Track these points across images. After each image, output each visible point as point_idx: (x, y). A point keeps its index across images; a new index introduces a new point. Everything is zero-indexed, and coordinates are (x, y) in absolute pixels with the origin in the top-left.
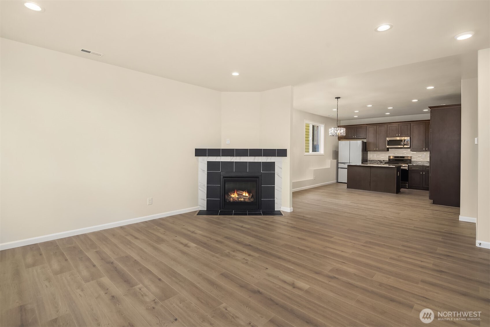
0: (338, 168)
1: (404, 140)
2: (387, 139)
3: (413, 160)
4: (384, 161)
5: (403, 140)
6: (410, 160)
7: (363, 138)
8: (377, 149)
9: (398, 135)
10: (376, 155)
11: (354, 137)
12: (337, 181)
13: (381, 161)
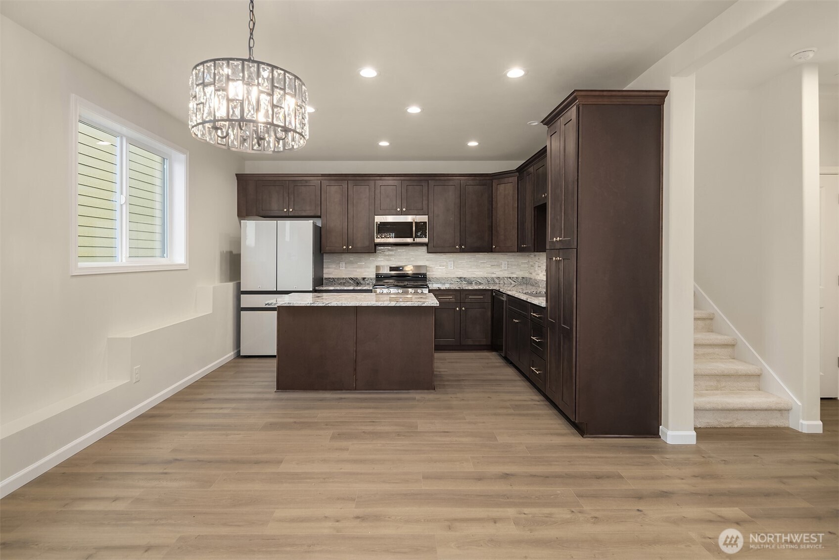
0: (239, 309)
1: (416, 223)
2: (376, 221)
3: (429, 275)
4: (364, 279)
5: (414, 224)
6: (424, 276)
7: (312, 214)
8: (350, 247)
9: (401, 209)
10: (345, 263)
11: (285, 210)
12: (236, 351)
13: (357, 279)
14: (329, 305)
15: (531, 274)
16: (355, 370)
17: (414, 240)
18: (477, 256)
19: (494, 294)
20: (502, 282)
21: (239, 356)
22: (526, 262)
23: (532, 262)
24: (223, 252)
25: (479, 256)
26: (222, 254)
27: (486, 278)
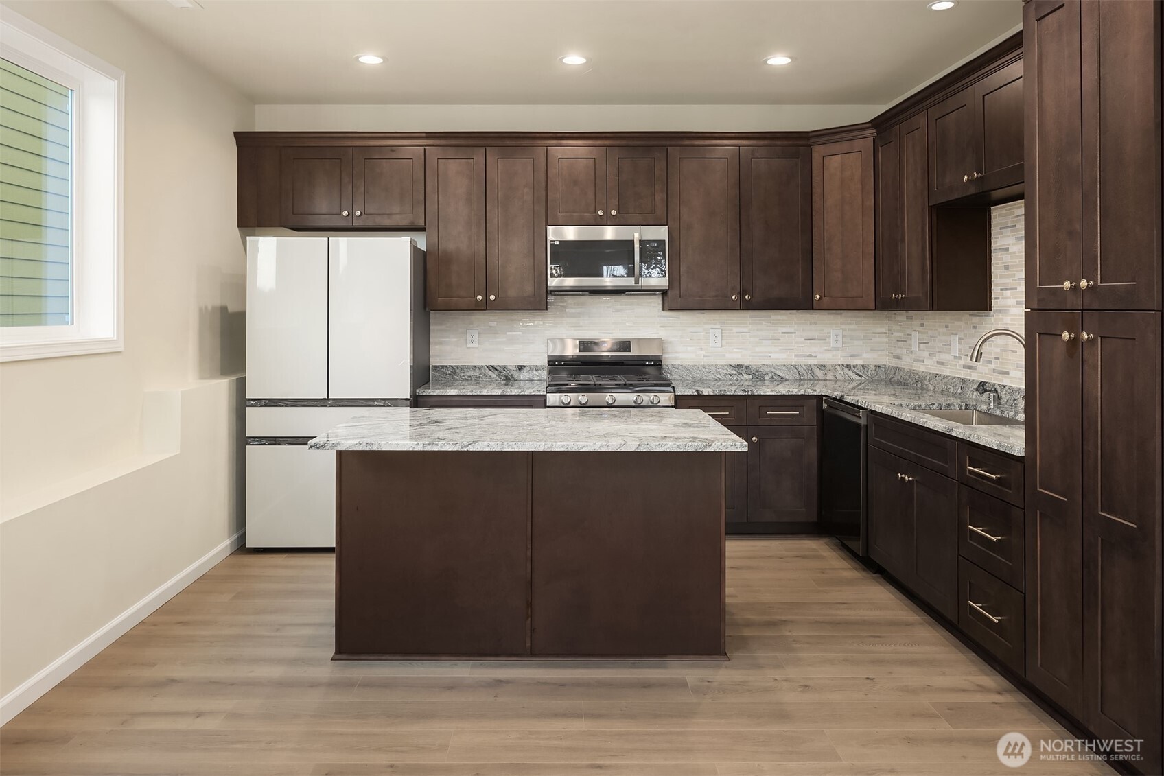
0: (242, 441)
1: (643, 243)
2: (550, 238)
3: (670, 361)
4: (521, 368)
5: (637, 246)
6: (657, 363)
7: (405, 222)
8: (492, 297)
9: (607, 212)
10: (479, 333)
11: (345, 213)
12: (236, 536)
13: (505, 368)
14: (471, 448)
15: (898, 358)
16: (530, 605)
17: (637, 282)
18: (773, 317)
19: (825, 406)
20: (830, 377)
21: (241, 548)
22: (883, 330)
23: (898, 331)
24: (206, 308)
25: (779, 317)
26: (202, 312)
27: (795, 367)
